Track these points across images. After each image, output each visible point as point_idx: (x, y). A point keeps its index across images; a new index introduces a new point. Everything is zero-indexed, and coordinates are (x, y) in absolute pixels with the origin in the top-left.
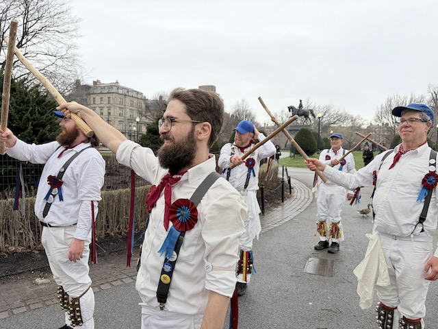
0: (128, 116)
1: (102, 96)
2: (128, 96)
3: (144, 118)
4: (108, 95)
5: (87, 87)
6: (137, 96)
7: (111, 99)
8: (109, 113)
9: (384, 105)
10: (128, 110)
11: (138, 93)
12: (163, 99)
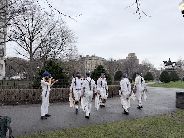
1: (89, 60)
2: (99, 60)
5: (84, 58)
7: (93, 61)
8: (92, 67)
11: (102, 58)
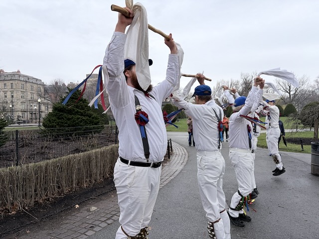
0: (29, 98)
1: (5, 82)
2: (29, 82)
3: (43, 99)
4: (11, 82)
6: (37, 82)
7: (14, 85)
8: (13, 96)
9: (215, 87)
10: (29, 93)
11: (37, 80)
12: (59, 84)
